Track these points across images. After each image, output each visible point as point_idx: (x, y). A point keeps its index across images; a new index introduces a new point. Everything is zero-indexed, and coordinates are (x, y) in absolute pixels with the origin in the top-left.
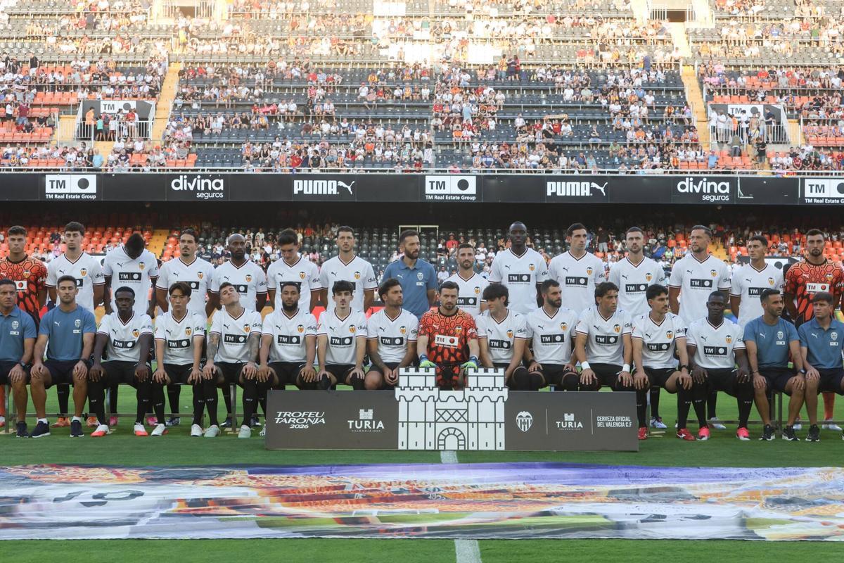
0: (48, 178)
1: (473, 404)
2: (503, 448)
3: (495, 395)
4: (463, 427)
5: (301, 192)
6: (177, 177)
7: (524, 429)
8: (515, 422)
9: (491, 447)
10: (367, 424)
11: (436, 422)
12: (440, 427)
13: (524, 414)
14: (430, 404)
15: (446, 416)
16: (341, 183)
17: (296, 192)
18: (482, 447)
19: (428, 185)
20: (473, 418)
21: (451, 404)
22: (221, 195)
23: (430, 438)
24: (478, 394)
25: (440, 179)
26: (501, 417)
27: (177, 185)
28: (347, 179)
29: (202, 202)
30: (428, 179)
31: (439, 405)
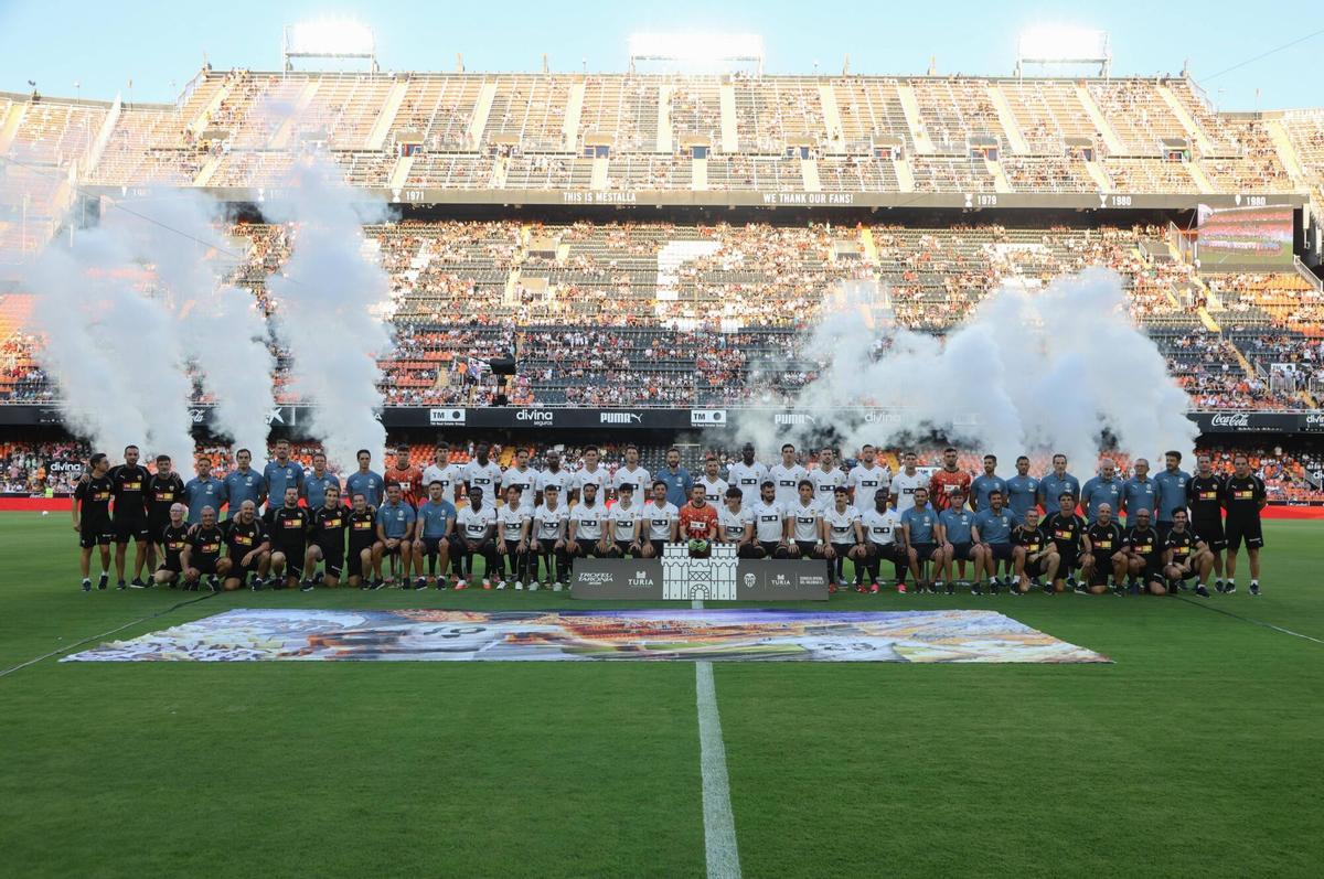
0: (432, 411)
1: (714, 568)
2: (735, 598)
3: (730, 562)
4: (707, 584)
5: (605, 421)
6: (521, 410)
7: (750, 585)
8: (744, 581)
9: (727, 598)
10: (642, 582)
11: (689, 580)
12: (692, 584)
13: (750, 575)
14: (685, 568)
15: (696, 576)
16: (633, 415)
17: (602, 421)
18: (721, 598)
19: (693, 417)
20: (714, 578)
21: (700, 568)
22: (551, 423)
23: (685, 592)
24: (718, 562)
25: (702, 412)
26: (734, 578)
27: (521, 416)
28: (637, 412)
29: (538, 428)
30: (693, 412)
31: (691, 569)
